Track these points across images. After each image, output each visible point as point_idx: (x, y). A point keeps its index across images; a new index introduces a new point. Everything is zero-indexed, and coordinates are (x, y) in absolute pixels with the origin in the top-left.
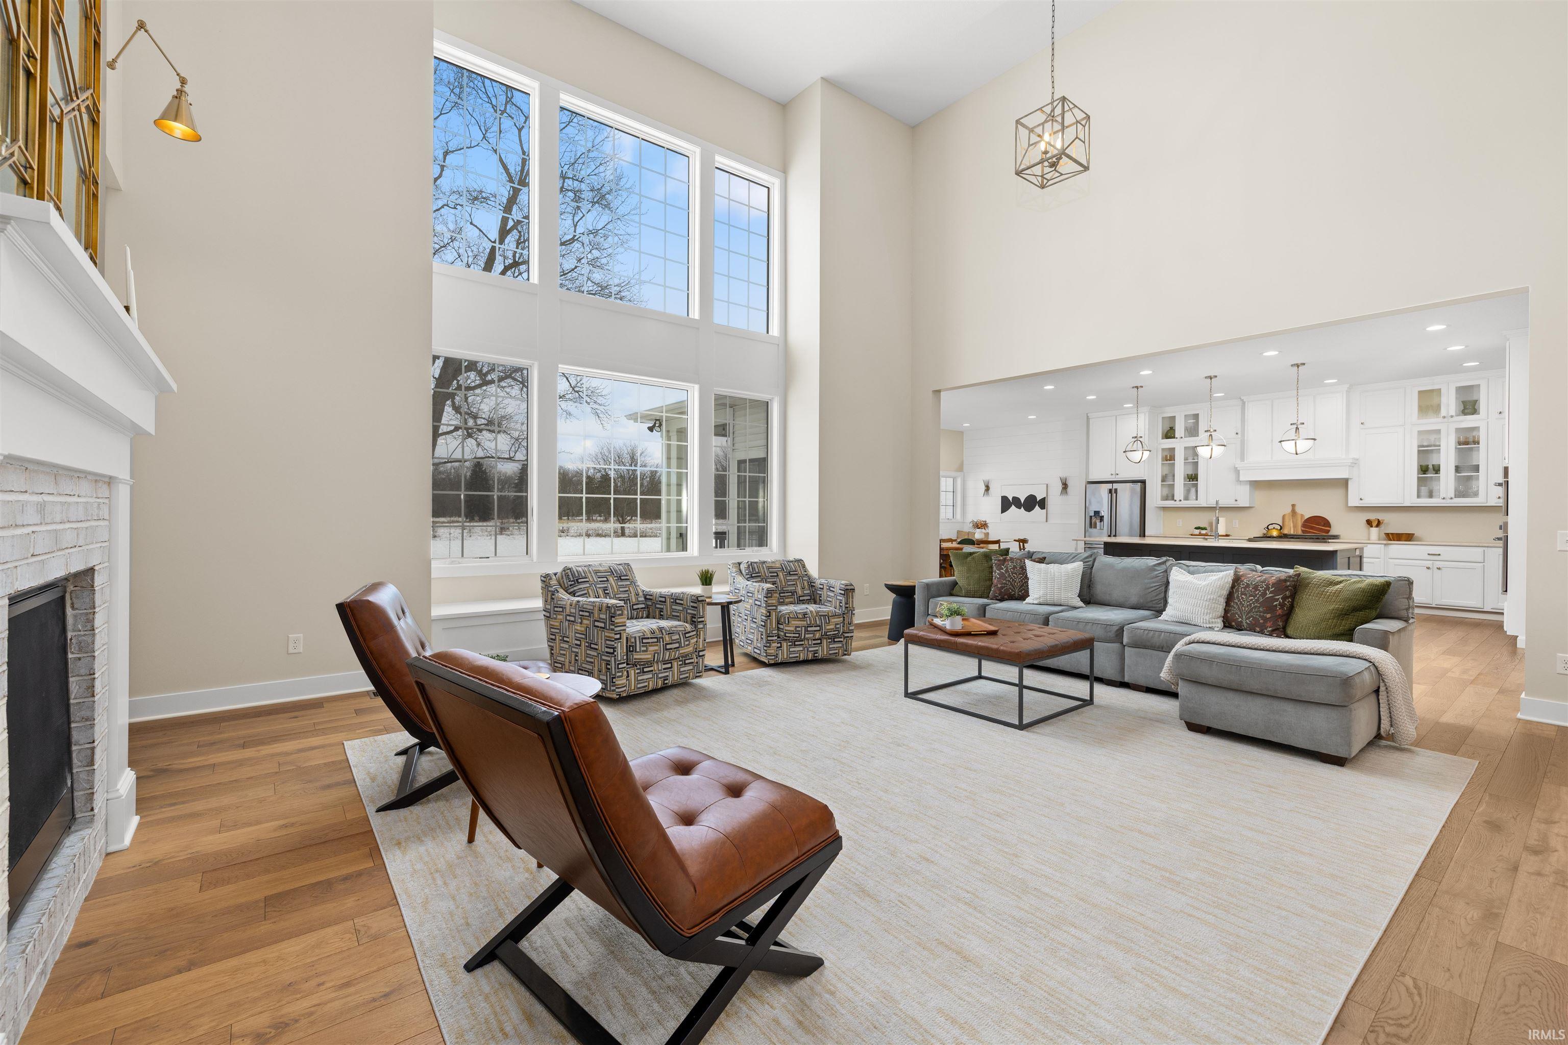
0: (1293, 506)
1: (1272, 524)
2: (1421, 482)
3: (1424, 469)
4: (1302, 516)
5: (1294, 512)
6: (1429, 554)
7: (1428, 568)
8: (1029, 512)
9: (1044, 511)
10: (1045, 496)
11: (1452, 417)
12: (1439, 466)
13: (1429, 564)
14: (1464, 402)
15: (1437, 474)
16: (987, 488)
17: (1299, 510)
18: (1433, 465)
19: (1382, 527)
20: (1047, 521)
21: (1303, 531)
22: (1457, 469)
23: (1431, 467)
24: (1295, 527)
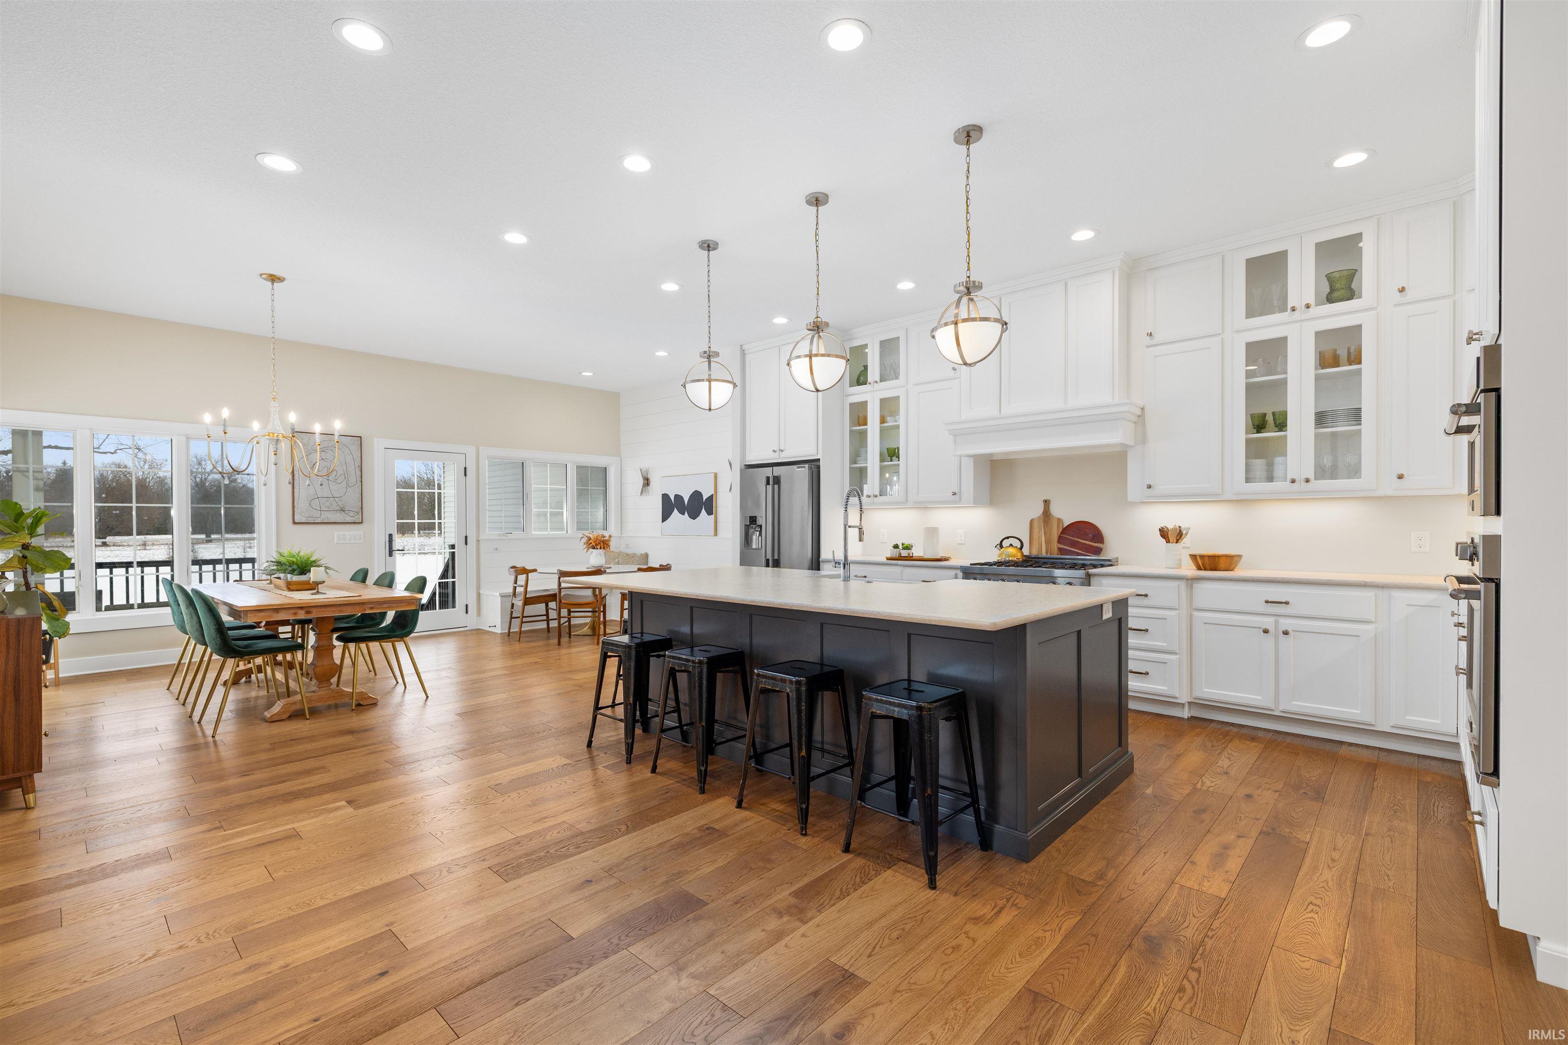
0: (1047, 503)
1: (1008, 538)
2: (1254, 450)
3: (1259, 424)
4: (1059, 520)
5: (1047, 514)
6: (1267, 602)
7: (1266, 631)
8: (694, 519)
9: (712, 517)
10: (712, 492)
11: (1308, 306)
12: (1285, 414)
13: (1268, 623)
14: (1329, 277)
15: (1281, 430)
16: (647, 482)
17: (1056, 511)
18: (1274, 414)
19: (1186, 541)
20: (716, 534)
21: (1061, 551)
22: (1321, 419)
23: (1270, 418)
24: (1048, 542)
